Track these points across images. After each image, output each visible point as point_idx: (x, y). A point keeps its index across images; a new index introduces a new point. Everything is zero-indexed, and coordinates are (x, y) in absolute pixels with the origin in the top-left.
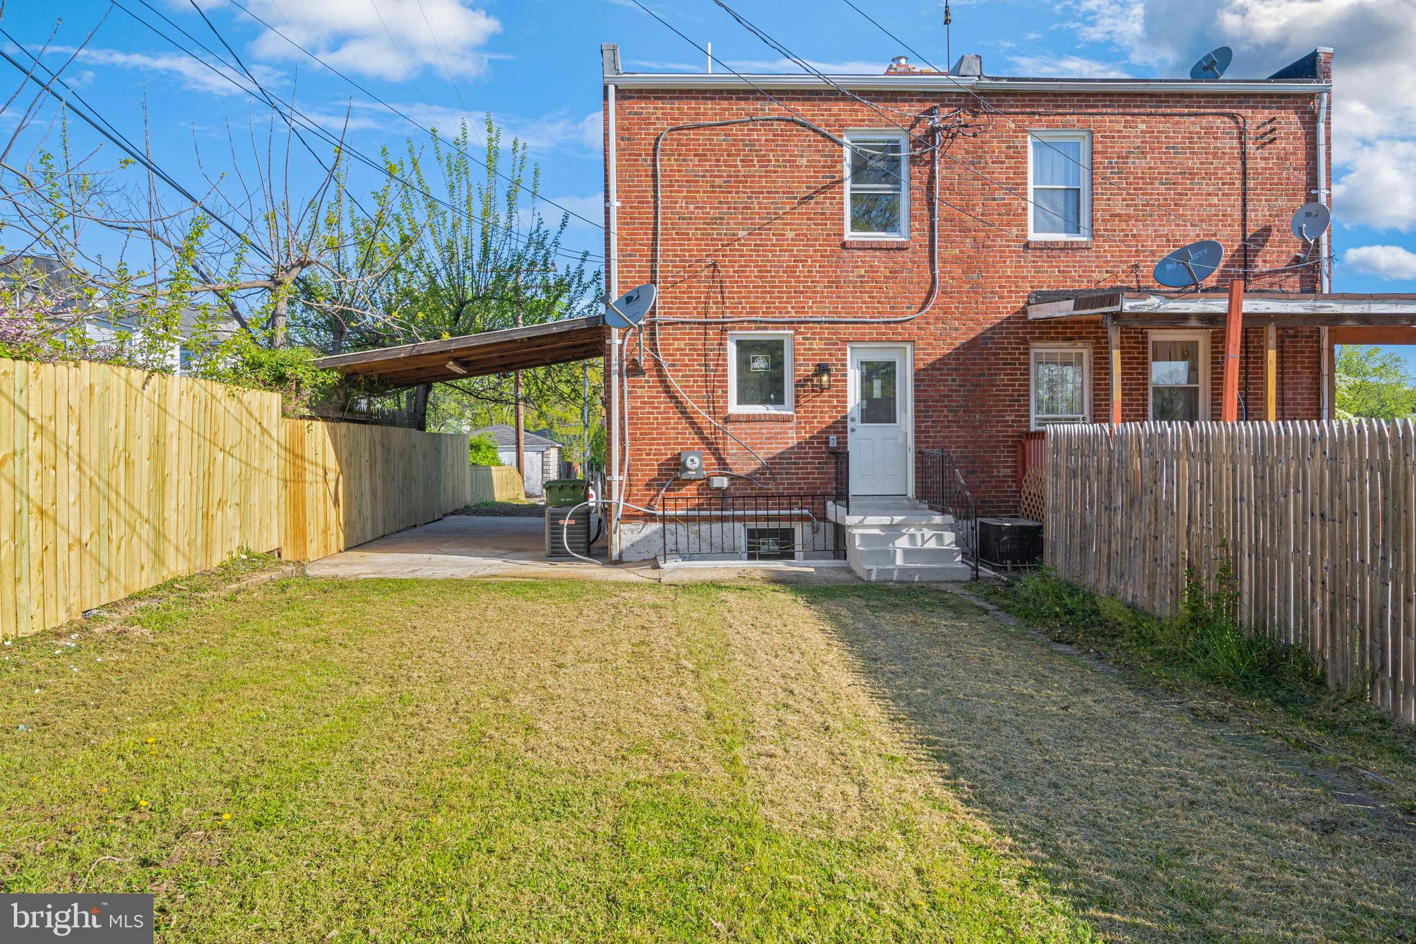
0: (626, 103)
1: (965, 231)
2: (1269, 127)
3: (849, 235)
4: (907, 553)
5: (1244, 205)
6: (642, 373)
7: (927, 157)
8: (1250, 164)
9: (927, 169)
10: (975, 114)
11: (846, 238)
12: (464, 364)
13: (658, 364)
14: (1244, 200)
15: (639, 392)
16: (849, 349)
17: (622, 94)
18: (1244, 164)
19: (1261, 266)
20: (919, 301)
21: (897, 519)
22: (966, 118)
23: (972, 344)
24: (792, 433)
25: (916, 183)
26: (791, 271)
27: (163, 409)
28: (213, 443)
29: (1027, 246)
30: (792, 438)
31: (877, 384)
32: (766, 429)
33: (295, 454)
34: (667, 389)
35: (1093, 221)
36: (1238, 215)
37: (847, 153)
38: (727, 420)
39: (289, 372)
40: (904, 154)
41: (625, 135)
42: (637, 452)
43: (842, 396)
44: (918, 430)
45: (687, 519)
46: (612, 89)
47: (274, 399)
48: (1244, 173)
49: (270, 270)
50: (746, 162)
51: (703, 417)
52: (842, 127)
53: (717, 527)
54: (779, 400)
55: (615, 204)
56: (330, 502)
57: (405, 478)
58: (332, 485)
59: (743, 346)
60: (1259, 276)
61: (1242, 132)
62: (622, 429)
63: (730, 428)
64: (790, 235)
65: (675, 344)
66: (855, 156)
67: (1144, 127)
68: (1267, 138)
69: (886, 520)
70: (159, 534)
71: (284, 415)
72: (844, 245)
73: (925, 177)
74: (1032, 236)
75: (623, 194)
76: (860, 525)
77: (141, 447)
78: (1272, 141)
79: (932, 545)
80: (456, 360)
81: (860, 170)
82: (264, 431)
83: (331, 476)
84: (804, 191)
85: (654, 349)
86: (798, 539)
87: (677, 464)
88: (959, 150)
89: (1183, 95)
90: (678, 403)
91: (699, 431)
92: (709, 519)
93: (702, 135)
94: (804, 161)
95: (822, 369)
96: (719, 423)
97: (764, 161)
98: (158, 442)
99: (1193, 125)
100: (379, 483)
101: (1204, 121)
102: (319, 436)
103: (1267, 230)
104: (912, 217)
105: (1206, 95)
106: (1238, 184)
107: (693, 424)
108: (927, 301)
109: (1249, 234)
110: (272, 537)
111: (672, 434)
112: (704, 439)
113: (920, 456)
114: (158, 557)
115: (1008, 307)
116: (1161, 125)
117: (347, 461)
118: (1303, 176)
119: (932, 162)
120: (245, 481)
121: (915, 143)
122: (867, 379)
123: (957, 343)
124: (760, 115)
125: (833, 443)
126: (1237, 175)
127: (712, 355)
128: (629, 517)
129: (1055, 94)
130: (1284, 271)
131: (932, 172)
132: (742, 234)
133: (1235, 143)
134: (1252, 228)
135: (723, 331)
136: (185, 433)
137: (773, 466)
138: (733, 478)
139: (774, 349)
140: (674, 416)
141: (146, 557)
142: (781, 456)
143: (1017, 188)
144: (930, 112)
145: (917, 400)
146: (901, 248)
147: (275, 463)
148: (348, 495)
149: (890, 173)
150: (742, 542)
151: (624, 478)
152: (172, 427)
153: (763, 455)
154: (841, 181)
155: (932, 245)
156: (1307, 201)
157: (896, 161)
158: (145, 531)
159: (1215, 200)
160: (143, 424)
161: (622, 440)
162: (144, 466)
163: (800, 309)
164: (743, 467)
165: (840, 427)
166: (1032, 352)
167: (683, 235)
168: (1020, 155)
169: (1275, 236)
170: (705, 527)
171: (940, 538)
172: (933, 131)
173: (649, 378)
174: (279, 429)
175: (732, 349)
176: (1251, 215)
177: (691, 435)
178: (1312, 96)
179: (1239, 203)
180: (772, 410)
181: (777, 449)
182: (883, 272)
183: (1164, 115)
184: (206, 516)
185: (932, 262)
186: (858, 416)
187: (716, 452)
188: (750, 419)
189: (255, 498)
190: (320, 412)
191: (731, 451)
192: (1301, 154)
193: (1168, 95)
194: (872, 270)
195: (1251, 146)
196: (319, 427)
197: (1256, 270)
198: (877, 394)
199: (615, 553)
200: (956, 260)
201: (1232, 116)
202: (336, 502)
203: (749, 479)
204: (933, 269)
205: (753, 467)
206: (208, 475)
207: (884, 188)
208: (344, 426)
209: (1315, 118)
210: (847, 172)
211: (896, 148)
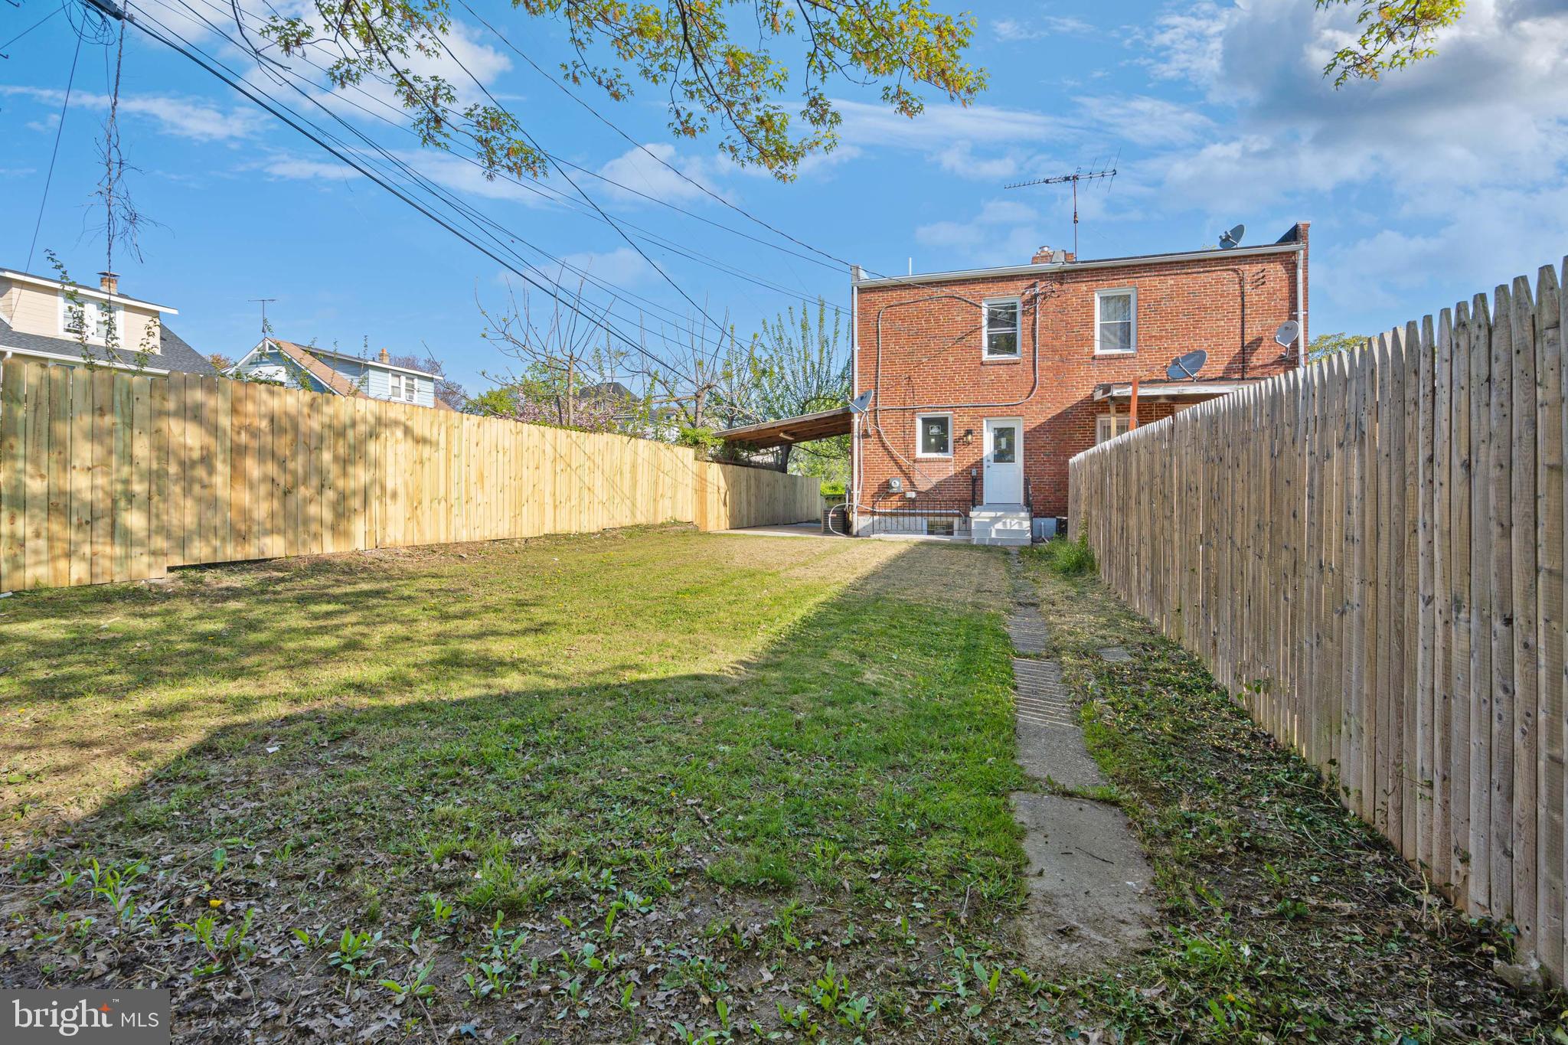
0: (864, 295)
1: (1055, 351)
2: (1261, 275)
3: (986, 357)
4: (998, 531)
5: (1243, 325)
6: (870, 436)
7: (1032, 311)
8: (1246, 299)
9: (1032, 317)
10: (1062, 284)
11: (984, 359)
12: (792, 435)
13: (878, 432)
14: (1243, 322)
15: (869, 446)
16: (985, 422)
17: (861, 291)
18: (1243, 299)
19: (1255, 361)
20: (1026, 393)
21: (999, 514)
22: (1056, 286)
23: (1059, 416)
24: (951, 468)
25: (1025, 326)
26: (952, 379)
27: (636, 453)
28: (658, 469)
29: (1094, 358)
30: (951, 471)
31: (1003, 441)
32: (936, 466)
33: (702, 480)
34: (883, 445)
35: (1138, 340)
36: (1238, 331)
37: (985, 311)
38: (915, 461)
39: (700, 439)
40: (1019, 310)
41: (863, 311)
42: (867, 478)
43: (980, 447)
44: (1026, 466)
45: (892, 514)
46: (855, 289)
47: (690, 452)
48: (1243, 305)
49: (695, 390)
50: (928, 321)
51: (902, 459)
52: (982, 297)
53: (906, 519)
54: (946, 450)
55: (857, 348)
56: (721, 504)
57: (770, 497)
58: (723, 496)
59: (926, 421)
60: (1255, 368)
61: (1241, 280)
62: (859, 466)
63: (917, 465)
64: (951, 359)
65: (887, 422)
66: (991, 313)
67: (1172, 282)
68: (1260, 282)
69: (993, 514)
70: (634, 505)
71: (696, 459)
72: (982, 364)
73: (1031, 322)
74: (1098, 351)
75: (861, 343)
76: (978, 517)
77: (627, 468)
78: (1263, 283)
79: (1016, 527)
80: (785, 432)
81: (993, 321)
82: (685, 466)
83: (722, 491)
84: (959, 335)
85: (876, 424)
86: (956, 527)
87: (887, 485)
88: (1052, 304)
89: (1199, 261)
90: (889, 452)
91: (900, 467)
92: (903, 515)
93: (903, 309)
94: (959, 318)
95: (969, 432)
96: (912, 463)
97: (937, 320)
98: (634, 466)
99: (1205, 278)
100: (753, 499)
101: (1214, 275)
102: (715, 473)
103: (1260, 340)
104: (1024, 345)
105: (1217, 259)
106: (1238, 312)
107: (897, 463)
108: (1031, 393)
109: (1246, 343)
110: (688, 514)
111: (886, 469)
112: (902, 471)
113: (1027, 482)
114: (633, 514)
115: (1081, 394)
116: (1184, 280)
117: (733, 485)
118: (1287, 304)
119: (1035, 313)
120: (674, 487)
121: (1024, 304)
122: (997, 438)
123: (1050, 416)
124: (935, 295)
125: (974, 473)
126: (1238, 306)
127: (907, 426)
128: (862, 513)
129: (1112, 268)
130: (1272, 364)
131: (1035, 319)
132: (924, 360)
133: (1237, 287)
134: (1248, 339)
135: (914, 413)
136: (646, 464)
137: (939, 487)
138: (918, 493)
139: (943, 423)
140: (887, 459)
141: (628, 513)
142: (945, 481)
143: (1089, 324)
144: (1034, 286)
145: (1025, 449)
146: (1016, 363)
147: (690, 481)
148: (733, 502)
149: (1012, 320)
150: (925, 527)
151: (860, 492)
152: (640, 461)
153: (934, 480)
154: (981, 328)
155: (1034, 361)
156: (1290, 319)
157: (1014, 314)
158: (628, 502)
159: (1222, 323)
160: (628, 458)
161: (859, 472)
162: (627, 475)
163: (956, 400)
164: (924, 486)
165: (979, 465)
166: (1098, 420)
167: (893, 363)
168: (1090, 305)
169: (1266, 343)
170: (901, 519)
171: (1020, 524)
172: (1035, 296)
173: (874, 439)
174: (694, 466)
175: (919, 423)
176: (1247, 331)
177: (895, 469)
178: (1294, 253)
179: (1239, 325)
180: (940, 455)
181: (943, 477)
182: (1005, 377)
183: (1187, 274)
184: (655, 500)
185: (1034, 370)
186: (992, 459)
187: (909, 479)
188: (928, 461)
189: (679, 495)
190: (716, 459)
191: (917, 479)
192: (1286, 291)
193: (1189, 261)
194: (999, 376)
195: (1248, 288)
196: (716, 468)
197: (1252, 365)
198: (1004, 446)
199: (855, 531)
200: (1048, 369)
201: (1234, 270)
202: (725, 504)
203: (927, 493)
204: (1035, 374)
205: (929, 486)
206: (656, 483)
207: (1007, 330)
208: (730, 466)
209: (1295, 266)
210: (985, 322)
211: (1014, 307)
